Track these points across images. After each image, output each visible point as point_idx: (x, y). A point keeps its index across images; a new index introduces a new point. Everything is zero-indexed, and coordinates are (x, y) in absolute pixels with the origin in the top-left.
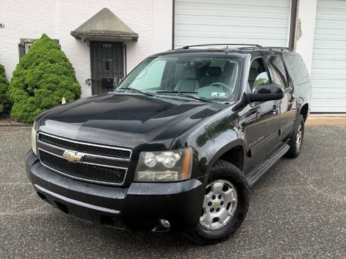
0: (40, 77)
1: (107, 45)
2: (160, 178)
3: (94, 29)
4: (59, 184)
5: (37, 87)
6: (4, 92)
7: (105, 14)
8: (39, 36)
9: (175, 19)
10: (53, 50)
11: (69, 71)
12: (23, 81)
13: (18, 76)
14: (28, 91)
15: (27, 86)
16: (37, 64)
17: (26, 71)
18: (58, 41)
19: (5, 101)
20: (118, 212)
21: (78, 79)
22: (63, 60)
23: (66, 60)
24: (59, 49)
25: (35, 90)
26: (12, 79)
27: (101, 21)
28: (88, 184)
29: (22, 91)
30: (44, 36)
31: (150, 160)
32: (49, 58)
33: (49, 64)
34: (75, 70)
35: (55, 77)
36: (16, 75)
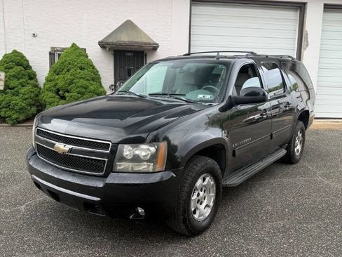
0: (71, 82)
1: (129, 54)
2: (136, 169)
3: (118, 39)
4: (50, 174)
5: (68, 92)
6: (37, 96)
7: (128, 25)
8: (69, 45)
9: (192, 30)
10: (82, 58)
11: (96, 78)
12: (55, 86)
13: (51, 81)
14: (59, 95)
15: (58, 90)
16: (68, 70)
17: (57, 77)
18: (85, 50)
19: (38, 104)
20: (98, 199)
21: (103, 85)
22: (91, 67)
23: (94, 67)
24: (87, 57)
25: (67, 94)
26: (45, 84)
27: (125, 32)
28: (74, 174)
29: (54, 95)
30: (74, 45)
31: (128, 153)
32: (79, 65)
33: (79, 71)
34: (101, 76)
35: (84, 82)
36: (48, 80)
